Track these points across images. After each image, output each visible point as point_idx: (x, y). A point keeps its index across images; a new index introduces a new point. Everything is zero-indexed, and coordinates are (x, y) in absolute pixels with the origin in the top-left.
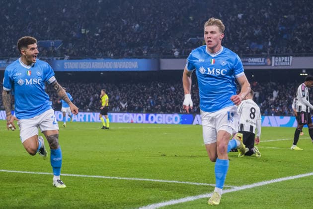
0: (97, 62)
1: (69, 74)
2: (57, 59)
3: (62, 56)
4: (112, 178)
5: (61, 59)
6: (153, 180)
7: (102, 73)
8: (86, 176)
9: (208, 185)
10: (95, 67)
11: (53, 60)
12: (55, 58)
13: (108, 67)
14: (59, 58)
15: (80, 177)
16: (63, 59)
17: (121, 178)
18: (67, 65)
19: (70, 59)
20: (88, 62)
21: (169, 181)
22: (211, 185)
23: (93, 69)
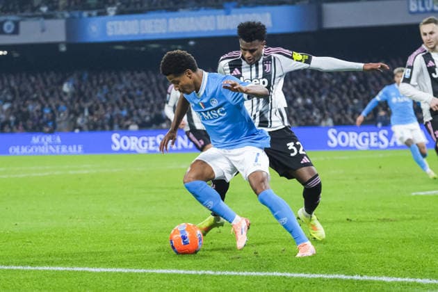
0: (180, 17)
1: (120, 47)
2: (90, 16)
3: (101, 8)
4: (200, 273)
5: (99, 14)
6: (289, 275)
7: (192, 43)
8: (142, 271)
9: (412, 280)
10: (175, 30)
11: (81, 17)
12: (85, 14)
13: (206, 29)
14: (94, 13)
15: (130, 273)
16: (105, 14)
17: (219, 273)
18: (113, 27)
19: (120, 13)
20: (160, 18)
21: (325, 276)
22: (419, 280)
23: (172, 33)
